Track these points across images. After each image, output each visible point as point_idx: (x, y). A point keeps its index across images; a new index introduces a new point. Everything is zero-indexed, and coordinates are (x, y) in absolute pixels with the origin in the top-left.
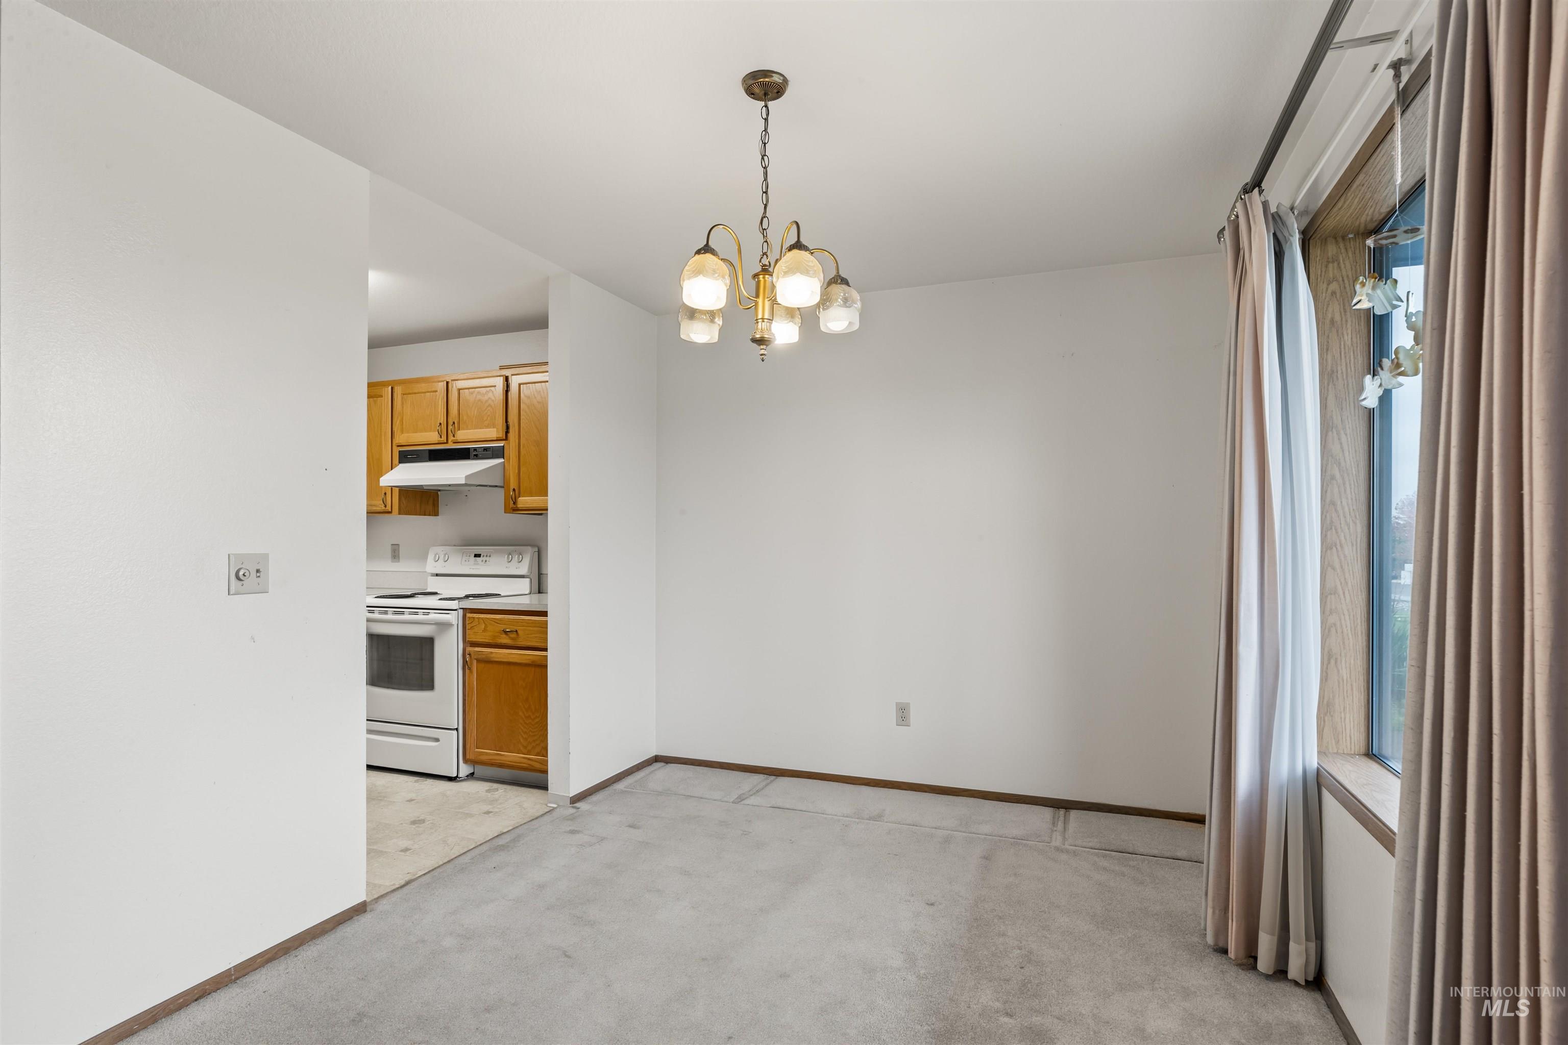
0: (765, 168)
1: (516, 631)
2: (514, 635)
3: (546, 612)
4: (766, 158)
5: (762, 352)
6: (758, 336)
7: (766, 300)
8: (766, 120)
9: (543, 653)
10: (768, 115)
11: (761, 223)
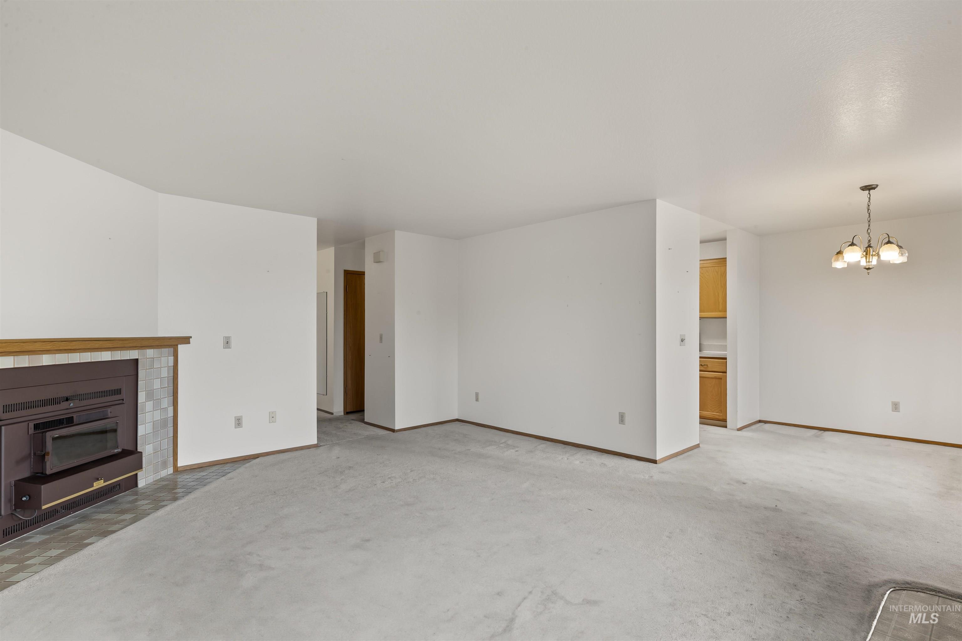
0: (869, 214)
1: (707, 365)
2: (706, 366)
3: (726, 358)
4: (869, 210)
5: (868, 272)
6: (867, 267)
7: (870, 256)
8: (870, 198)
9: (725, 374)
10: (870, 196)
11: (868, 231)
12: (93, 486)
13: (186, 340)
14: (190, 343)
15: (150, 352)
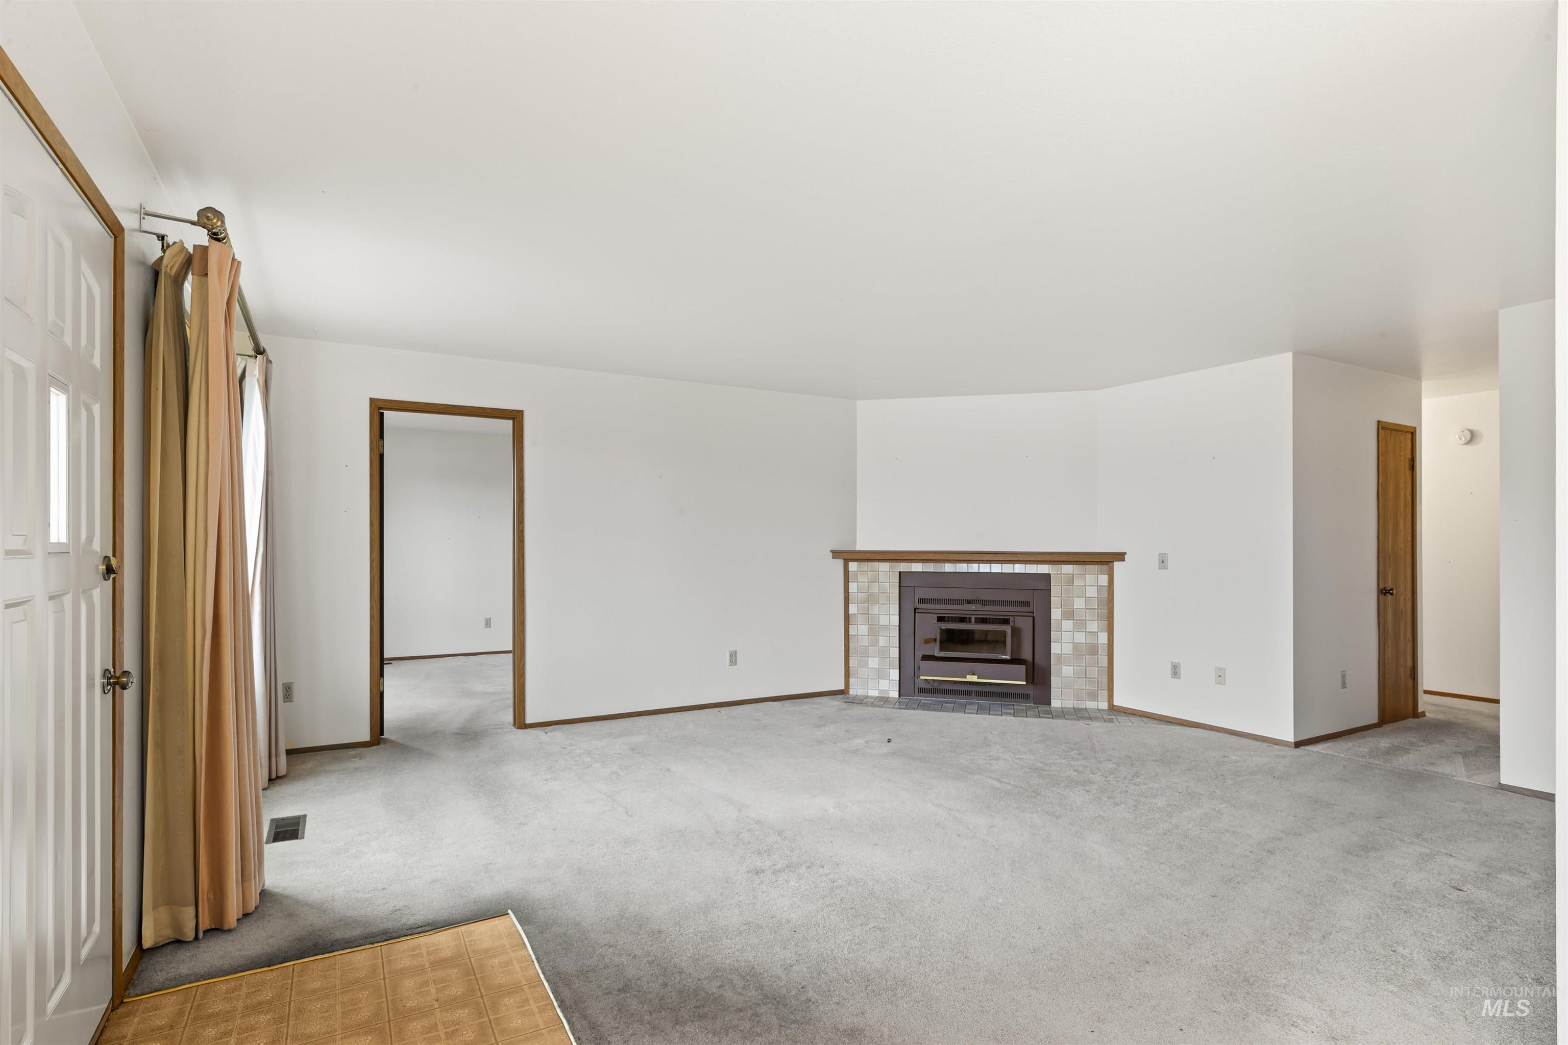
12: (966, 678)
13: (1121, 556)
14: (1124, 561)
15: (1067, 569)
